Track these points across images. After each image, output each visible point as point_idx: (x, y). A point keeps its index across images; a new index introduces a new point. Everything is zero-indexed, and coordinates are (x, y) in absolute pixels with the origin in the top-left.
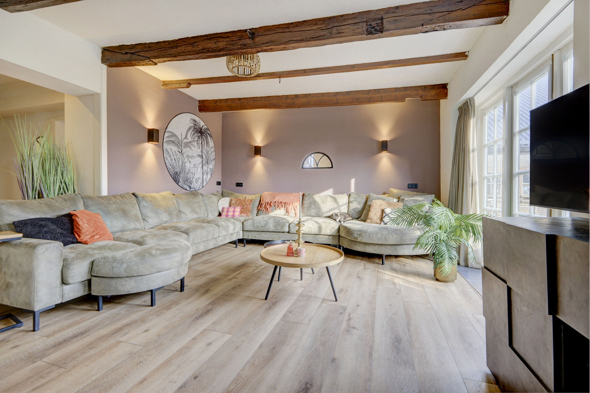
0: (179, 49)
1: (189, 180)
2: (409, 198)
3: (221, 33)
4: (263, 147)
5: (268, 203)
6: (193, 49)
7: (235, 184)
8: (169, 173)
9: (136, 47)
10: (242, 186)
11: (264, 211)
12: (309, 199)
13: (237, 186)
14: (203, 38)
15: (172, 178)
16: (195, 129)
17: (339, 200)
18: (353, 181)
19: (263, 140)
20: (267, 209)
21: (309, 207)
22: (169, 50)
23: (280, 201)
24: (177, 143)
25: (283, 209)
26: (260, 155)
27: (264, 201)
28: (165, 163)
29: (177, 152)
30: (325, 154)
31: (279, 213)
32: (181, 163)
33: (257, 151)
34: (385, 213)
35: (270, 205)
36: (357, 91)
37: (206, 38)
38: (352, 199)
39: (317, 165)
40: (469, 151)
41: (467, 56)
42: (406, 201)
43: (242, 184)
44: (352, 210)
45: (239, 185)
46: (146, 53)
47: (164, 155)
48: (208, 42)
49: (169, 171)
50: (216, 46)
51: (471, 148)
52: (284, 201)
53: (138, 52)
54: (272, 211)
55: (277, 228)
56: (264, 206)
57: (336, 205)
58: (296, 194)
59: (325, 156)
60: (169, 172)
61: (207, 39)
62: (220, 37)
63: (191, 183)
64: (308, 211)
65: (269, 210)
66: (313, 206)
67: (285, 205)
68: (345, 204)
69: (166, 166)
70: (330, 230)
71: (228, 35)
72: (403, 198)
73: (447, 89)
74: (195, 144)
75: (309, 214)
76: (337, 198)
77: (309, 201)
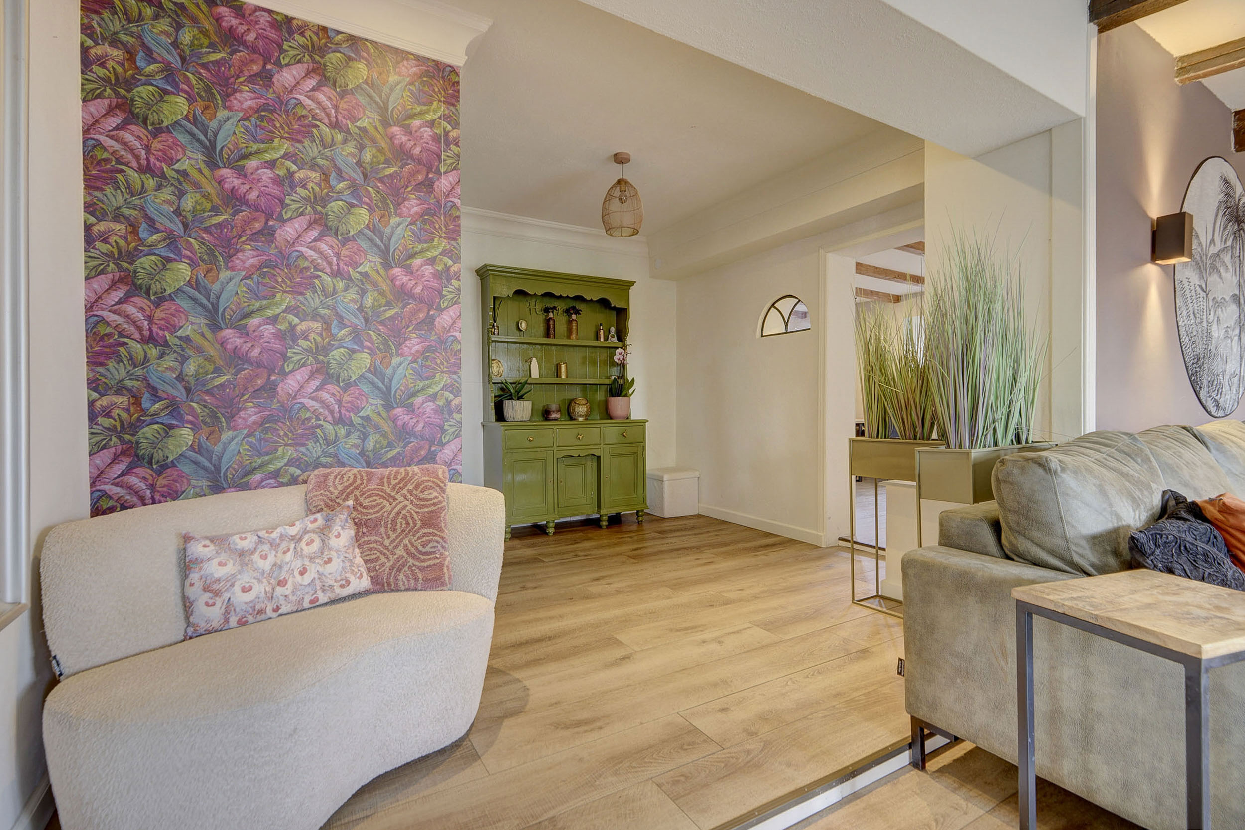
1: (1215, 382)
8: (1184, 359)
15: (1188, 374)
16: (1227, 208)
24: (1198, 258)
28: (1178, 327)
29: (1198, 288)
32: (1205, 324)
47: (1178, 301)
49: (1185, 353)
60: (1183, 354)
63: (1220, 391)
69: (1179, 335)
74: (1227, 259)
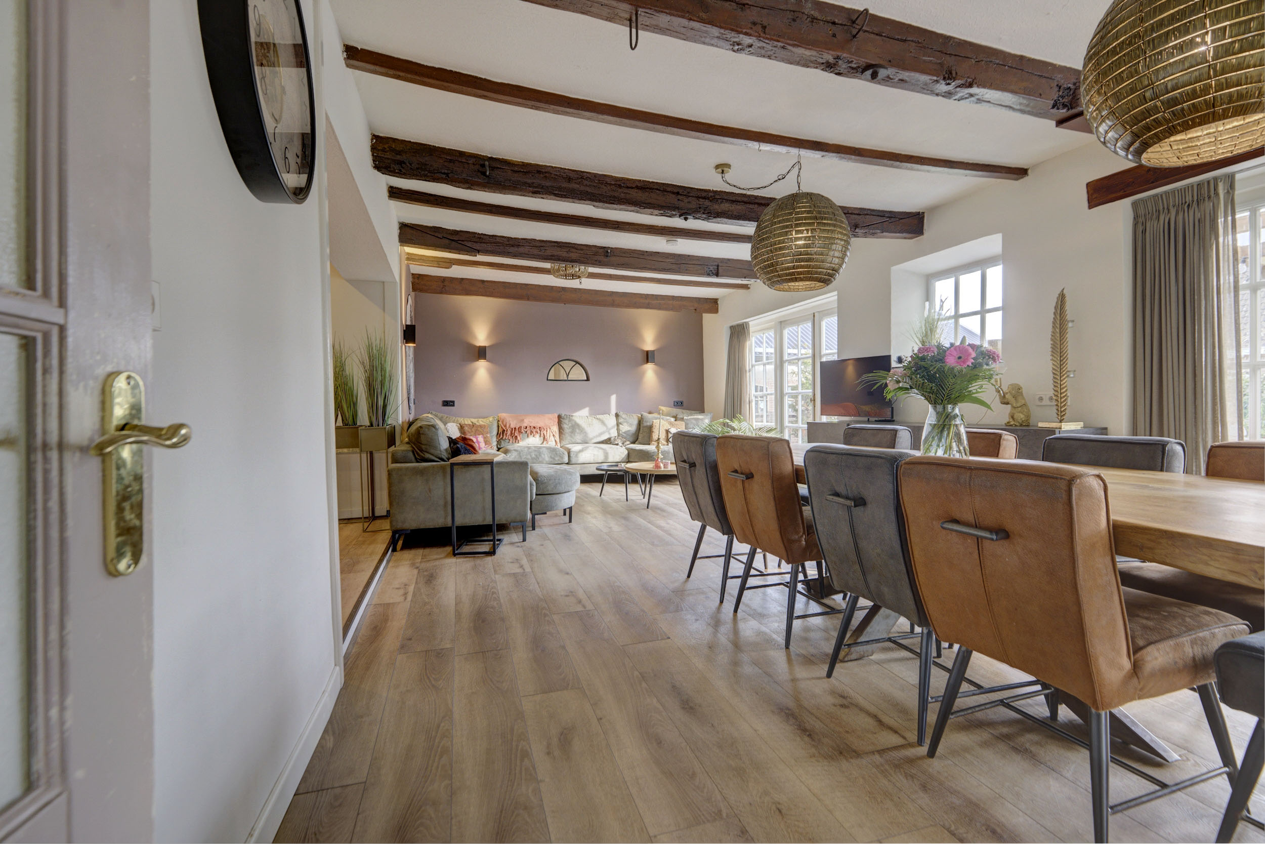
0: (521, 250)
2: (688, 416)
3: (574, 244)
4: (488, 347)
5: (515, 428)
6: (540, 253)
7: (441, 403)
9: (461, 234)
10: (453, 405)
11: (511, 440)
12: (569, 421)
13: (444, 405)
14: (553, 244)
17: (606, 422)
18: (613, 398)
19: (489, 336)
20: (516, 437)
21: (572, 432)
22: (508, 248)
23: (532, 425)
25: (538, 436)
26: (485, 358)
27: (508, 426)
30: (577, 362)
31: (533, 441)
33: (481, 353)
34: (670, 433)
35: (520, 432)
36: (635, 294)
37: (556, 244)
38: (621, 420)
39: (568, 376)
40: (746, 371)
41: (749, 288)
42: (687, 419)
43: (453, 402)
44: (624, 433)
45: (447, 403)
46: (475, 244)
48: (559, 249)
50: (567, 255)
51: (748, 369)
52: (539, 425)
53: (462, 241)
54: (523, 439)
55: (554, 459)
56: (509, 433)
57: (605, 429)
58: (550, 416)
59: (577, 365)
61: (558, 247)
62: (573, 247)
64: (572, 437)
65: (519, 438)
66: (577, 431)
67: (541, 431)
68: (613, 427)
70: (620, 456)
71: (582, 247)
72: (681, 416)
73: (718, 304)
75: (573, 441)
76: (604, 419)
77: (570, 425)
